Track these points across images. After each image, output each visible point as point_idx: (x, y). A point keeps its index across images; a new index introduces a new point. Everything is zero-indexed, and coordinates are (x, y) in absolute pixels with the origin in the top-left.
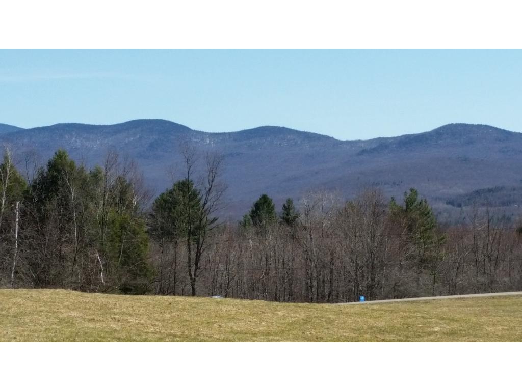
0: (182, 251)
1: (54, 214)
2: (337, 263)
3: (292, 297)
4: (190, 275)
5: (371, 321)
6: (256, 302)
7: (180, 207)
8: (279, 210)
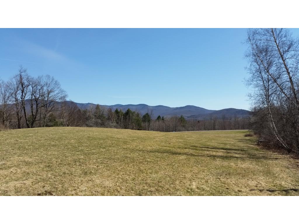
0: (147, 124)
1: (128, 118)
2: (170, 126)
3: (163, 131)
4: (148, 128)
5: (176, 135)
6: (158, 132)
7: (147, 117)
8: (161, 118)
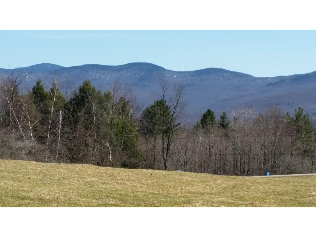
0: (159, 143)
1: (82, 119)
2: (253, 152)
3: (224, 172)
4: (164, 157)
5: (273, 188)
6: (203, 175)
7: (158, 116)
8: (218, 119)
